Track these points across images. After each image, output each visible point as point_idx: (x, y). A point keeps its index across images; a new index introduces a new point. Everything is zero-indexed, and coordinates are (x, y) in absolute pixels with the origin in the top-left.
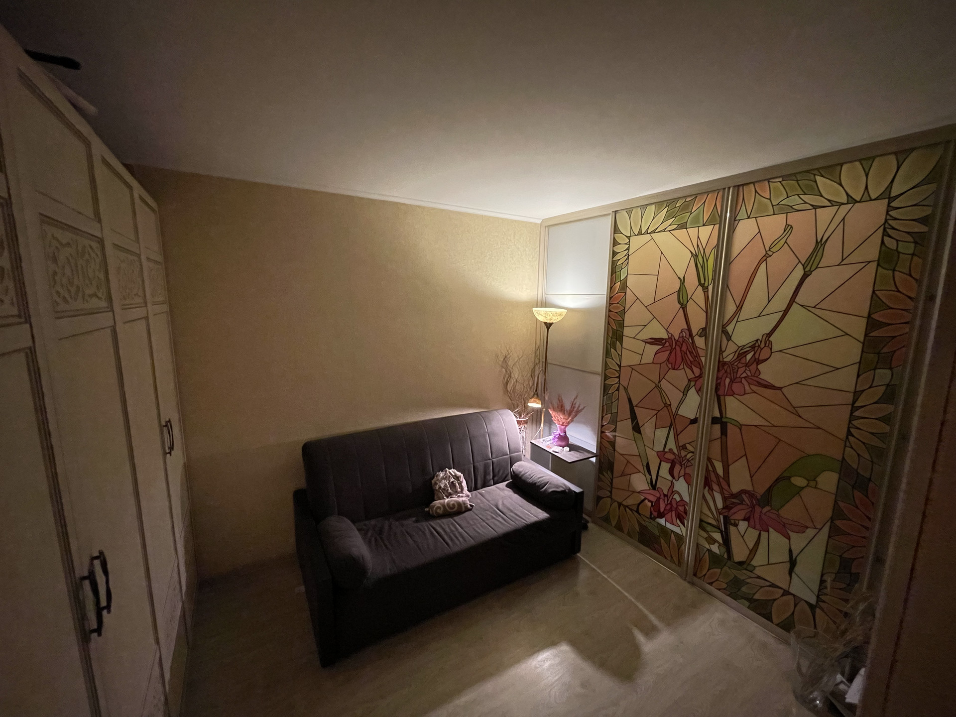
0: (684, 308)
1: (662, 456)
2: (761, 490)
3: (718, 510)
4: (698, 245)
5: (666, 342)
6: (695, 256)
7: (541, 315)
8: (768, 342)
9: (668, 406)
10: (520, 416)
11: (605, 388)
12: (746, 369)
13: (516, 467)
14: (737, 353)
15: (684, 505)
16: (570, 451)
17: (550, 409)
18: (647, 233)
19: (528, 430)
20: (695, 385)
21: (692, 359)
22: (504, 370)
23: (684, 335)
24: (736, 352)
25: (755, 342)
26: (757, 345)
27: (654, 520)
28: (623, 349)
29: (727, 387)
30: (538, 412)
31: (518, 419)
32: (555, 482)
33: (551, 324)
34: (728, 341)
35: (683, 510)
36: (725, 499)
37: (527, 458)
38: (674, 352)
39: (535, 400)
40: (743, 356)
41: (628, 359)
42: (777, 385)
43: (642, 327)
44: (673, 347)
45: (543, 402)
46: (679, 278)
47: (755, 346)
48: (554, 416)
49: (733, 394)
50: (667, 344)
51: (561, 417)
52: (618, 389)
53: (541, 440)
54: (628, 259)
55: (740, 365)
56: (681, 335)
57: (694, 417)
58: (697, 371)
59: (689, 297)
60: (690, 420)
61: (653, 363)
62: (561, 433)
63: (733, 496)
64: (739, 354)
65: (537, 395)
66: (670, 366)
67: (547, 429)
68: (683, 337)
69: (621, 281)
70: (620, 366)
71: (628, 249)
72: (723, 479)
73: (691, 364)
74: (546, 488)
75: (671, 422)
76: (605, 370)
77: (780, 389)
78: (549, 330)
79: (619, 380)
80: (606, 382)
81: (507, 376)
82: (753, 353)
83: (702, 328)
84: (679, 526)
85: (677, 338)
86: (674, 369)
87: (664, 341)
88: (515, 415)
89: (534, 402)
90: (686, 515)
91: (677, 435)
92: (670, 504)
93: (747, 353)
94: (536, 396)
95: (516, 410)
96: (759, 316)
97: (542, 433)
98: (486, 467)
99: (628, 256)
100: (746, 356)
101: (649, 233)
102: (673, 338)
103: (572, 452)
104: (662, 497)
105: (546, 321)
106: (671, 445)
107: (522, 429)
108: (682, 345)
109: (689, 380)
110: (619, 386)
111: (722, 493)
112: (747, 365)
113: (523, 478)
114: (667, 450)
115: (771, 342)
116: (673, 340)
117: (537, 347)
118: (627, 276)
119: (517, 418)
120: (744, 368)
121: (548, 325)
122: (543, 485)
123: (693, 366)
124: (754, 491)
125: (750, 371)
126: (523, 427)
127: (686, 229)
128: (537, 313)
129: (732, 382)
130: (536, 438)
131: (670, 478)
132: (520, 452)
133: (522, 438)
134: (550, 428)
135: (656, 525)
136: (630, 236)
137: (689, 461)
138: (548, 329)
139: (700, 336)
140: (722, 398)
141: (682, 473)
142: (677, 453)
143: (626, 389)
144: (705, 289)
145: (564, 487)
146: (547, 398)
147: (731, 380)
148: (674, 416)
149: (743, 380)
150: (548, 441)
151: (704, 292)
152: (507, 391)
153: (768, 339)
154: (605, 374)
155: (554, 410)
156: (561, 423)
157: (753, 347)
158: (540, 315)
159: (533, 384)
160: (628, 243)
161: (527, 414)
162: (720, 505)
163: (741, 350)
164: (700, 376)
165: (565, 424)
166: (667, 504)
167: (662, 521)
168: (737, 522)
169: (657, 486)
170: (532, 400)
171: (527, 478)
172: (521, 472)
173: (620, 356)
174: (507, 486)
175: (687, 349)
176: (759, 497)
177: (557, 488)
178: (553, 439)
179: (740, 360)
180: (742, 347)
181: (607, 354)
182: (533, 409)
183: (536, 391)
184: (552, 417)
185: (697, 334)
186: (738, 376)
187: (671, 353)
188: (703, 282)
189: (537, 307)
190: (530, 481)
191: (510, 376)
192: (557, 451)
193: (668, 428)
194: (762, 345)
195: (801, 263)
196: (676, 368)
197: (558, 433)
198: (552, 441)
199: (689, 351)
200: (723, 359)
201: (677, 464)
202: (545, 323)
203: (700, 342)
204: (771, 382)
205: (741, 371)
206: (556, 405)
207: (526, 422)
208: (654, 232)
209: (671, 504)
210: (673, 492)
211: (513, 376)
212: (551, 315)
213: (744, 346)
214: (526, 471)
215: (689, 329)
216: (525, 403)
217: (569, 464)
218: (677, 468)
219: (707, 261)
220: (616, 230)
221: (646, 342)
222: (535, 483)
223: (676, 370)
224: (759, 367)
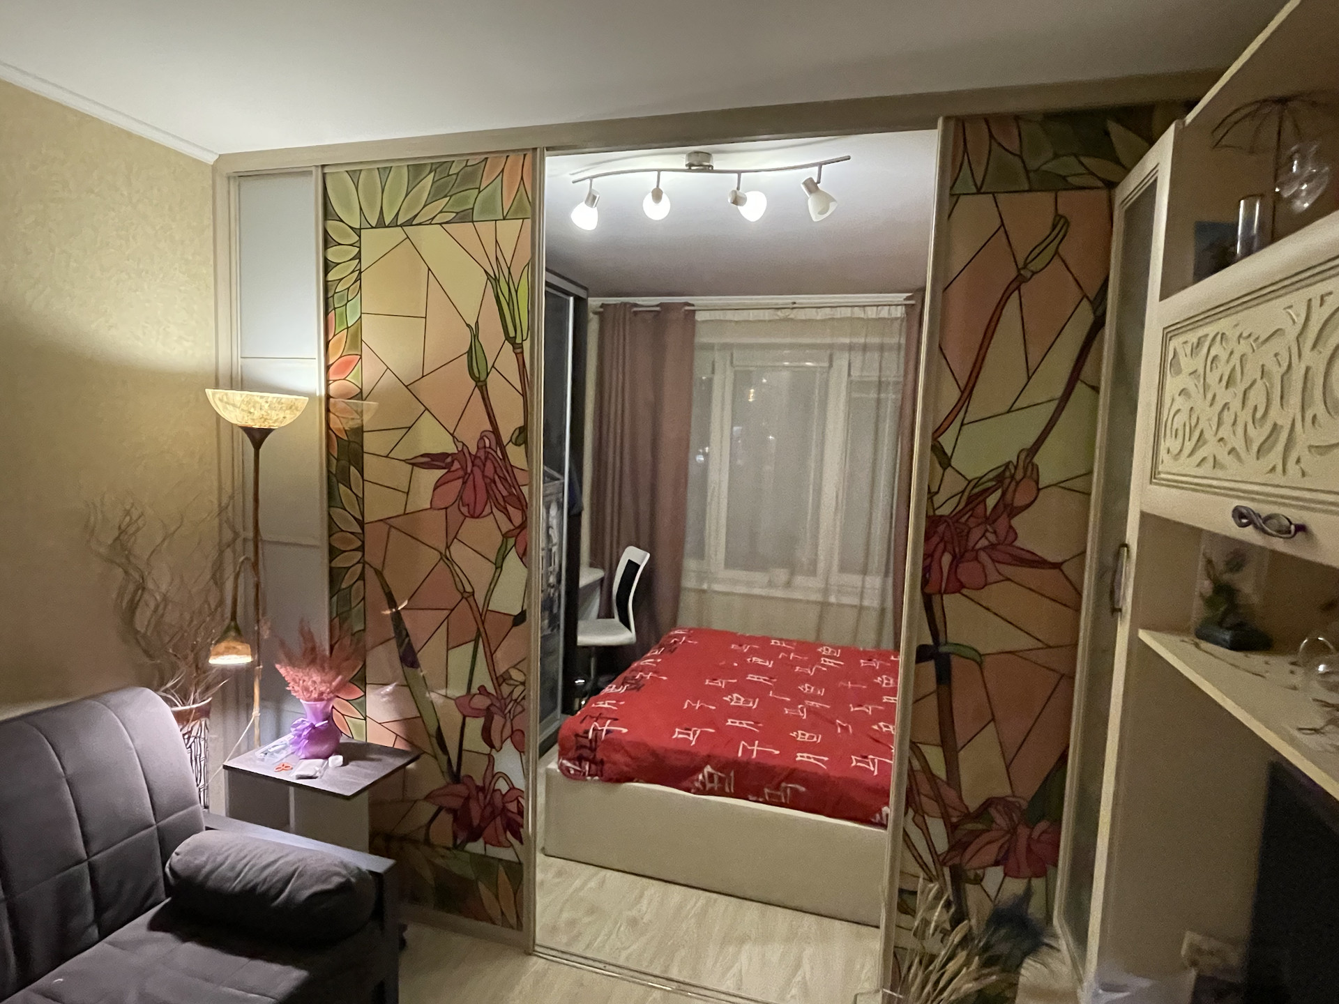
0: (482, 386)
1: (465, 706)
2: (1027, 788)
3: (938, 856)
4: (497, 258)
5: (453, 462)
6: (494, 280)
7: (234, 405)
8: (1030, 469)
9: (468, 596)
10: (185, 699)
11: (335, 576)
12: (987, 531)
13: (184, 854)
14: (966, 494)
15: (517, 799)
16: (345, 763)
17: (279, 662)
18: (394, 224)
19: (211, 733)
20: (515, 545)
21: (505, 493)
22: (119, 572)
23: (488, 445)
24: (963, 492)
25: (1002, 469)
26: (1008, 474)
27: (463, 850)
28: (365, 482)
29: (945, 574)
30: (240, 677)
31: (180, 708)
32: (315, 866)
33: (266, 432)
34: (945, 469)
35: (515, 810)
36: (952, 828)
37: (218, 817)
38: (470, 483)
39: (233, 644)
40: (977, 501)
41: (378, 506)
42: (1051, 558)
43: (405, 430)
44: (469, 470)
45: (256, 647)
46: (468, 325)
47: (1003, 477)
48: (294, 680)
49: (959, 588)
50: (456, 465)
51: (314, 678)
52: (362, 577)
53: (258, 753)
54: (359, 279)
55: (972, 522)
56: (481, 445)
57: (520, 611)
58: (517, 518)
59: (490, 366)
60: (512, 618)
61: (431, 508)
62: (318, 722)
63: (968, 816)
64: (969, 498)
65: (236, 631)
66: (465, 510)
67: (270, 717)
68: (485, 447)
69: (348, 328)
70: (361, 524)
71: (358, 256)
72: (948, 784)
73: (505, 501)
74: (290, 893)
75: (478, 629)
76: (330, 536)
77: (1057, 566)
78: (261, 450)
79: (363, 555)
80: (333, 564)
81: (131, 587)
82: (998, 493)
83: (520, 428)
84: (512, 845)
85: (473, 451)
86: (473, 517)
87: (449, 460)
88: (166, 700)
89: (228, 651)
90: (523, 817)
91: (490, 656)
92: (489, 803)
93: (988, 492)
94: (233, 633)
95: (169, 685)
96: (1009, 412)
97: (257, 732)
98: (66, 892)
99: (360, 273)
100: (984, 501)
101: (401, 226)
102: (466, 451)
103: (352, 766)
104: (474, 792)
105: (250, 424)
106: (482, 677)
107: (194, 733)
108: (484, 465)
109: (505, 536)
110: (364, 567)
111: (945, 817)
112: (990, 520)
113: (210, 883)
114: (474, 690)
115: (1037, 466)
116: (467, 455)
117: (225, 501)
118: (361, 317)
119: (172, 704)
120: (982, 528)
121: (258, 436)
122: (279, 885)
123: (509, 508)
124: (1014, 796)
125: (995, 532)
126: (196, 727)
127: (473, 222)
128: (221, 400)
129: (956, 561)
130: (238, 753)
131: (486, 749)
132: (193, 803)
133: (194, 759)
134: (279, 712)
135: (468, 855)
136: (360, 229)
137: (518, 703)
138: (257, 445)
139: (516, 444)
140: (936, 599)
141: (507, 732)
142: (493, 692)
143: (379, 574)
144: (517, 348)
145: (344, 872)
146: (266, 634)
147: (954, 557)
148: (482, 616)
149: (983, 556)
150: (278, 752)
151: (516, 354)
152: (137, 632)
153: (1031, 461)
154: (330, 544)
155: (292, 662)
156: (315, 695)
157: (1000, 479)
158: (230, 408)
159: (221, 603)
160: (358, 244)
161: (207, 688)
162: (942, 845)
163: (974, 487)
164: (523, 526)
165: (325, 696)
166: (485, 807)
167: (476, 847)
168: (979, 872)
169: (463, 773)
170: (223, 645)
171: (226, 879)
172: (199, 868)
173: (361, 501)
174: (154, 925)
175: (496, 471)
176: (1024, 805)
177: (325, 881)
178: (294, 743)
179: (973, 509)
180: (976, 481)
181: (332, 497)
182: (224, 672)
183: (234, 617)
184: (287, 685)
185: (511, 440)
186: (971, 544)
187: (464, 483)
188: (512, 334)
189: (217, 386)
190: (236, 885)
191: (142, 587)
192: (311, 774)
193: (471, 645)
194: (1019, 476)
195: (1088, 298)
196: (478, 512)
197: (308, 724)
198: (290, 750)
199: (499, 477)
200: (934, 510)
201: (495, 716)
202: (248, 430)
203: (516, 455)
204: (1039, 554)
205: (976, 534)
206: (297, 650)
207: (204, 712)
208: (409, 223)
209: (491, 803)
210: (493, 777)
211: (150, 585)
212: (266, 406)
213: (981, 478)
214: (220, 859)
215: (495, 431)
216: (196, 660)
217: (347, 803)
218: (498, 721)
219: (516, 292)
220: (328, 212)
221: (413, 464)
222: (254, 888)
223: (478, 517)
224: (1016, 522)
